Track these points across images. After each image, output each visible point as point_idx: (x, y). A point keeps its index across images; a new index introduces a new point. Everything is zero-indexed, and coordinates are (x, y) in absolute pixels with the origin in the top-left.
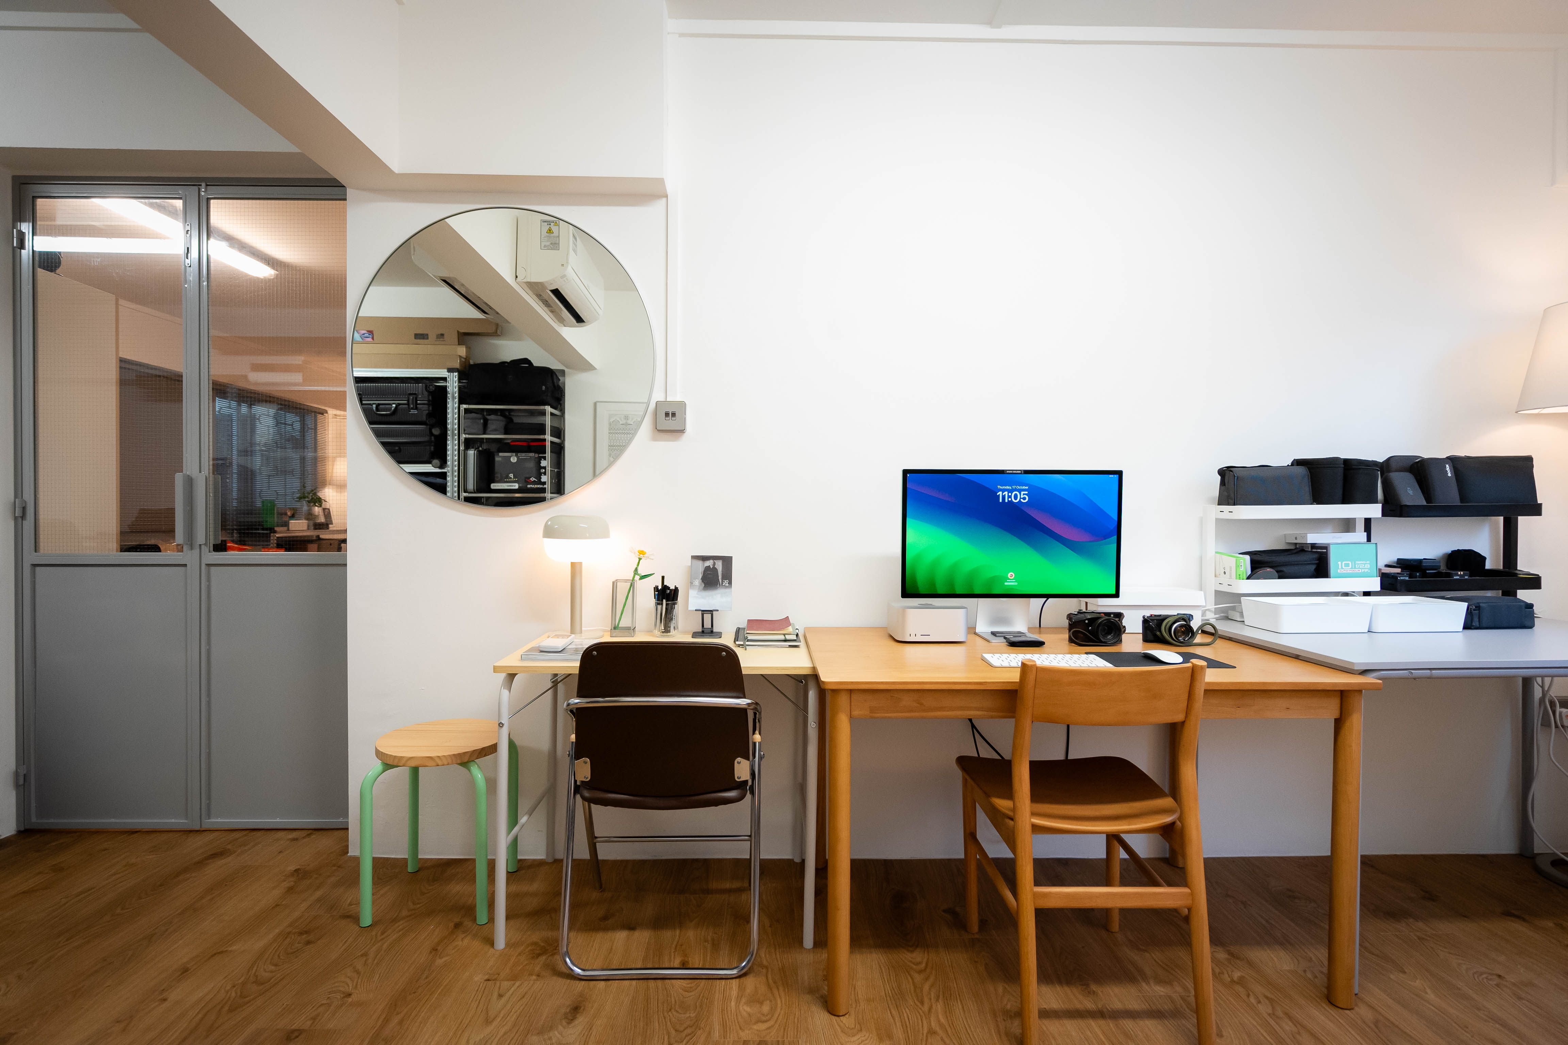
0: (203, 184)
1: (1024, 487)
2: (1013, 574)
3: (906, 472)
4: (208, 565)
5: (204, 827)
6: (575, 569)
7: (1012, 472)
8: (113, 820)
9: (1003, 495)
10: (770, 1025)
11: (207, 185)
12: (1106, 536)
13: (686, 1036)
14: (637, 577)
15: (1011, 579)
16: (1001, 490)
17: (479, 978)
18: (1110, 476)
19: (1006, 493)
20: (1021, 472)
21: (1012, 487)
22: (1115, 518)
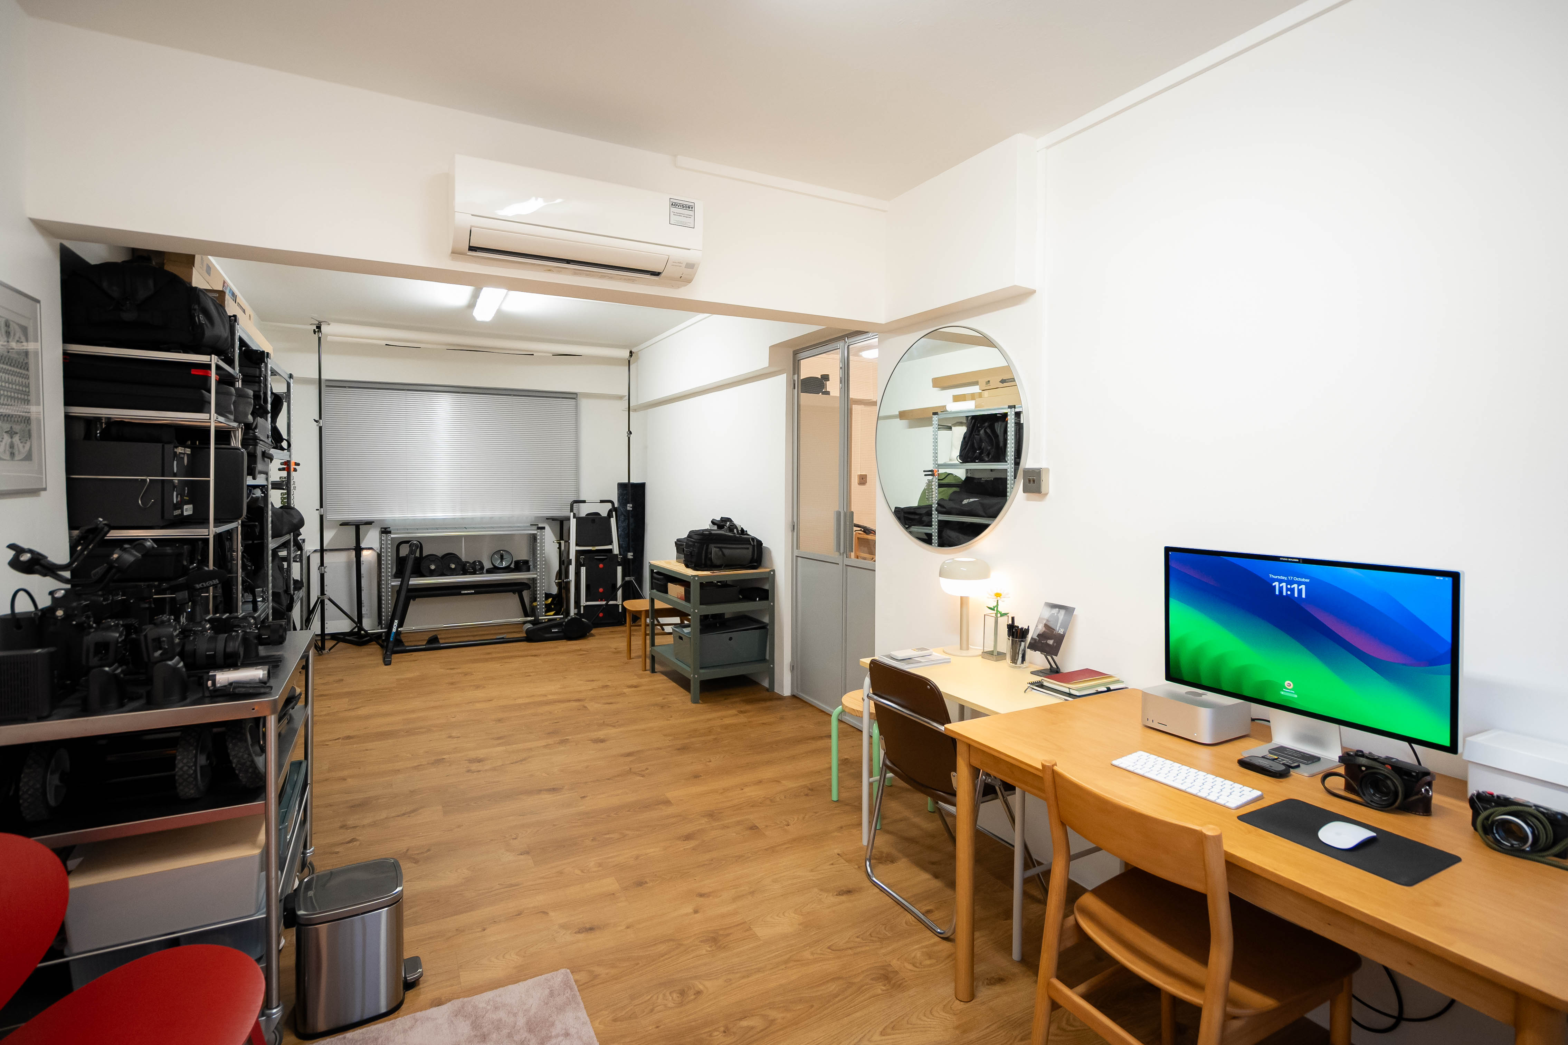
1: (1303, 580)
2: (1289, 682)
3: (1168, 550)
6: (963, 601)
7: (1286, 559)
9: (1280, 586)
10: (914, 970)
12: (1433, 661)
13: (870, 940)
14: (999, 615)
15: (1288, 689)
16: (1277, 580)
17: (836, 851)
18: (1438, 578)
19: (1284, 584)
20: (1299, 560)
21: (1288, 578)
22: (1447, 637)
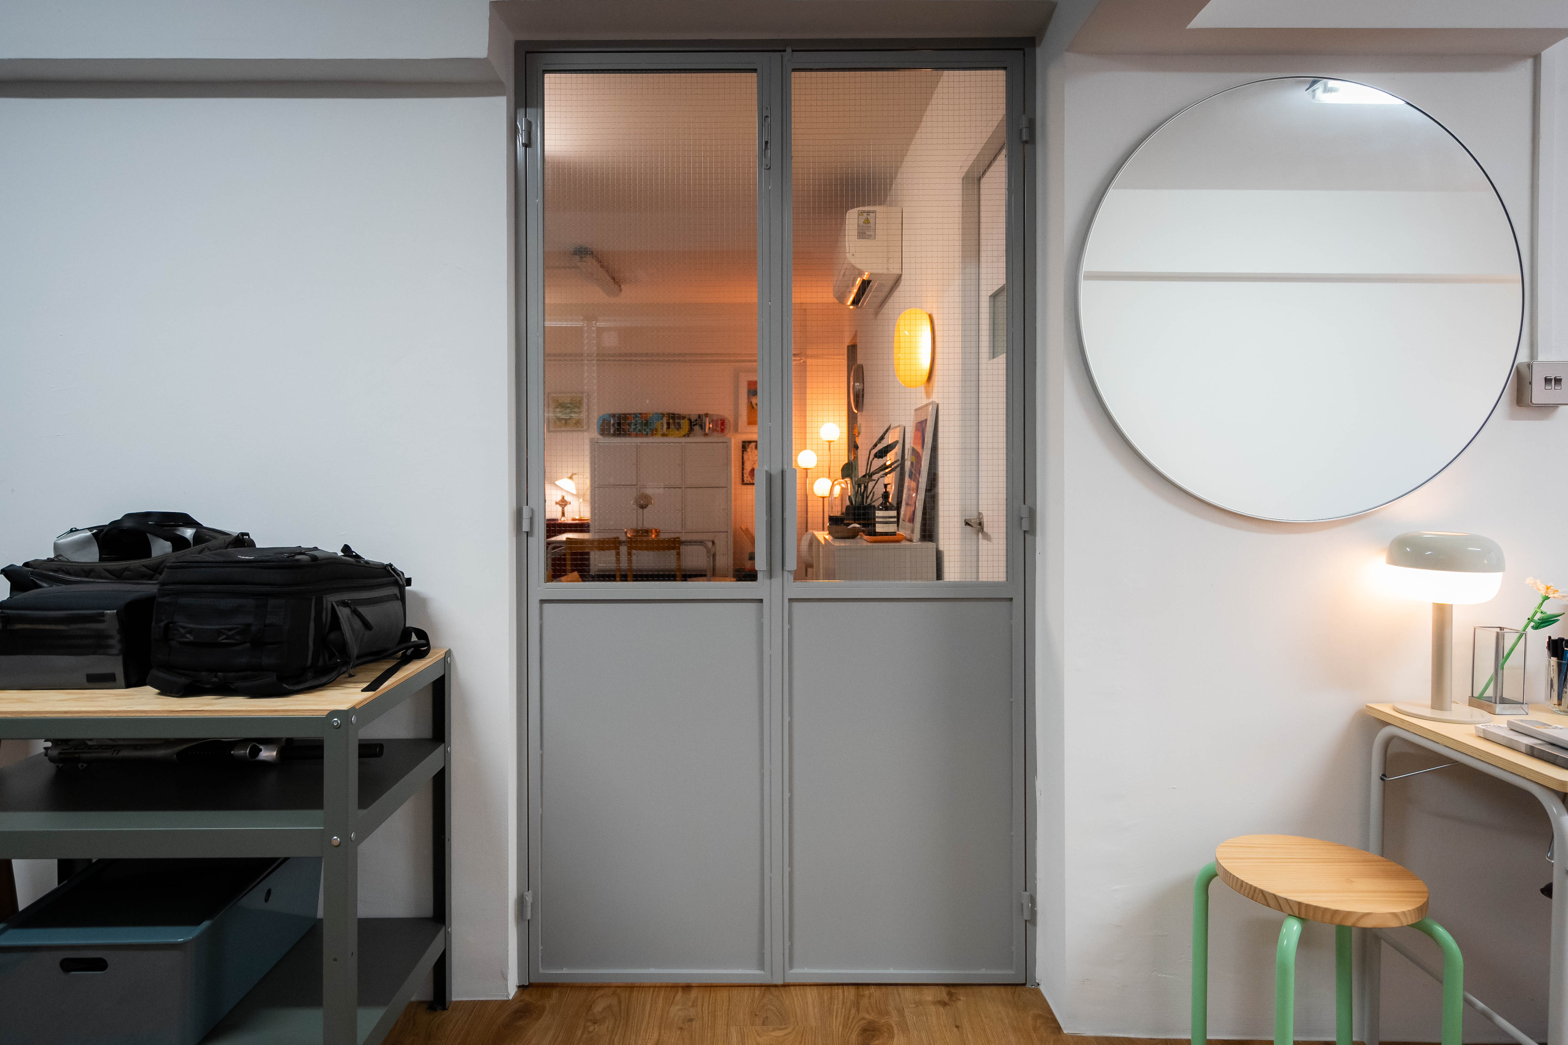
0: (789, 50)
4: (791, 600)
5: (789, 980)
6: (1444, 613)
8: (652, 971)
11: (793, 51)
